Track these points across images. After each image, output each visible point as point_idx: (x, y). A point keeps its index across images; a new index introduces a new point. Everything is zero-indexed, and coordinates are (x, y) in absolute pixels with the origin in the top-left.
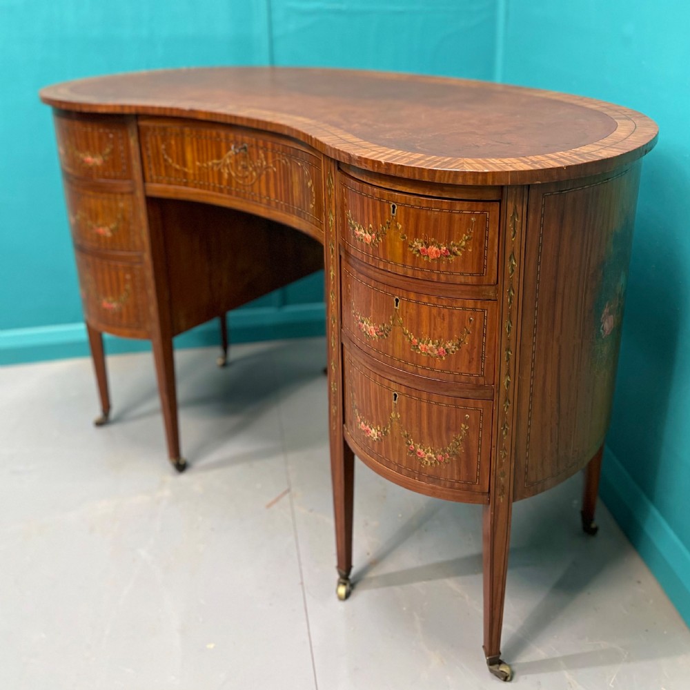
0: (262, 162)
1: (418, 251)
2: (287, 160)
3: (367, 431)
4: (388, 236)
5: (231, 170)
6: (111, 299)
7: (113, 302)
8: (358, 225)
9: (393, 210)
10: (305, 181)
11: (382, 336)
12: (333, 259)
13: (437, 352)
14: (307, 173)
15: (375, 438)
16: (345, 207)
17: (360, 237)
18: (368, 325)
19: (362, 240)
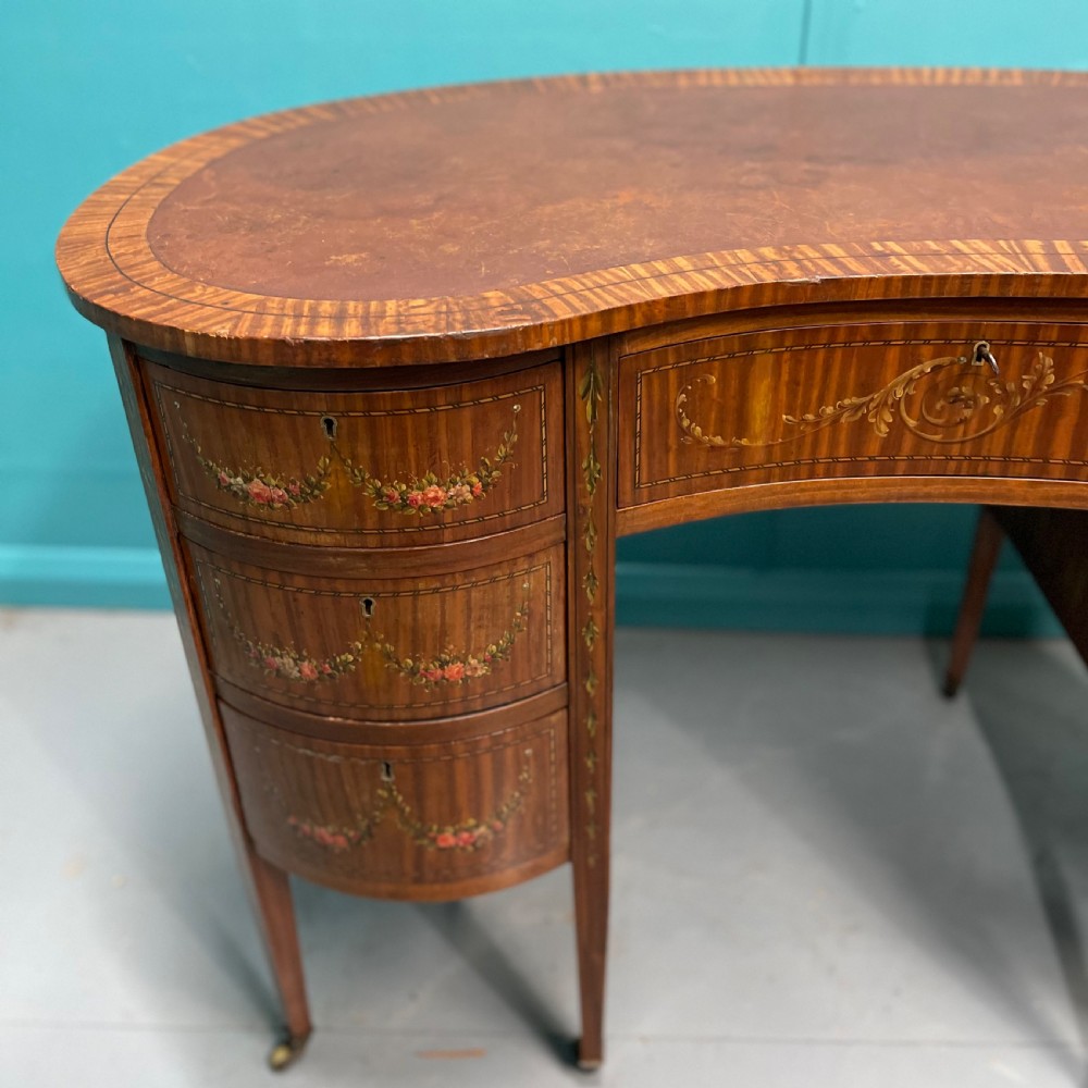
5: (904, 414)
6: (472, 822)
7: (477, 826)
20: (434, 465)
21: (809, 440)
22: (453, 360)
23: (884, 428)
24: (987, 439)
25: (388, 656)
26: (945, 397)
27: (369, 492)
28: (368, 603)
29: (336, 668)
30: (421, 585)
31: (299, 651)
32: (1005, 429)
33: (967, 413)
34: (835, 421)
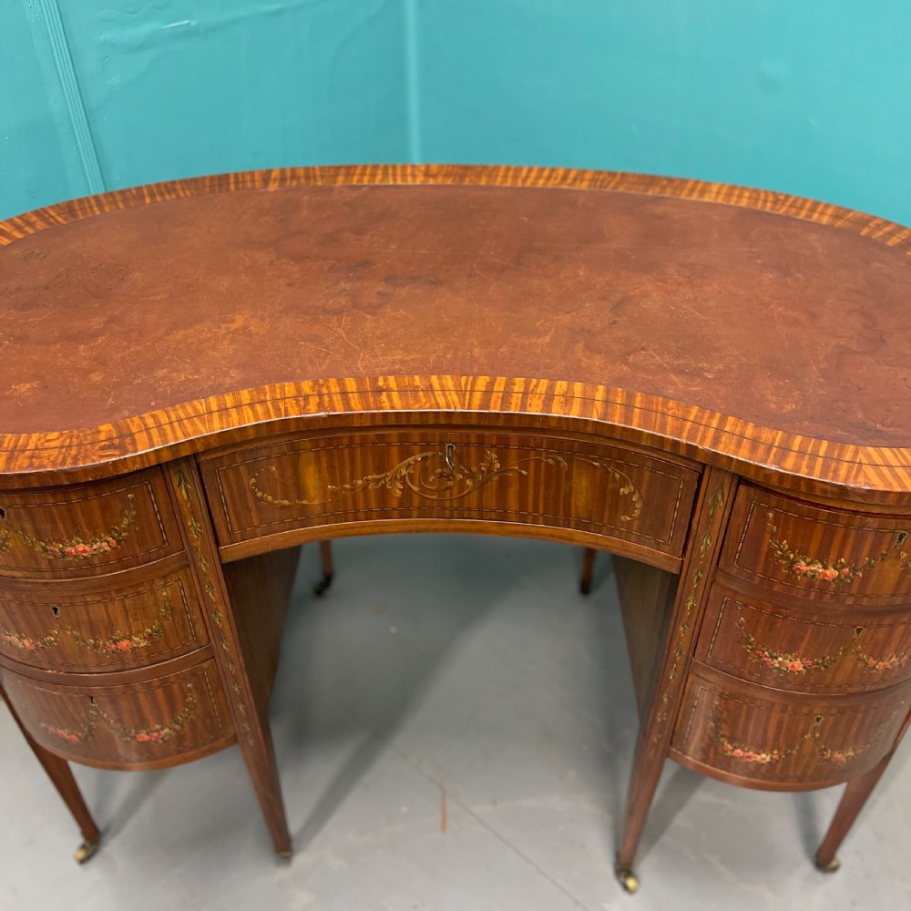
0: (492, 464)
2: (560, 459)
3: (749, 757)
4: (876, 569)
5: (410, 485)
6: (158, 727)
7: (162, 729)
8: (808, 560)
9: (900, 539)
10: (610, 486)
11: (816, 669)
12: (696, 589)
13: (898, 663)
14: (617, 476)
15: (764, 762)
16: (768, 536)
17: (810, 574)
18: (787, 661)
19: (814, 576)
20: (79, 533)
21: (350, 499)
22: (66, 483)
23: (399, 492)
24: (466, 498)
25: (77, 638)
26: (435, 474)
27: (38, 549)
28: (55, 610)
29: (44, 643)
30: (89, 599)
31: (19, 633)
32: (475, 494)
33: (450, 483)
34: (365, 488)
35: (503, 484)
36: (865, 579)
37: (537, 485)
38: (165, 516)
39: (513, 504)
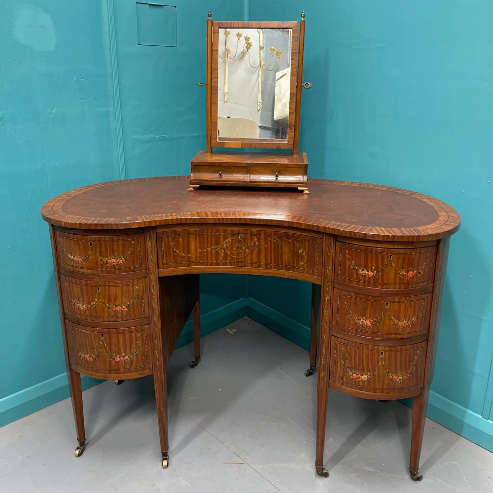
0: (255, 243)
1: (403, 275)
2: (278, 240)
3: (359, 378)
4: (385, 271)
5: (227, 251)
6: (124, 354)
7: (125, 356)
8: (362, 269)
9: (390, 257)
10: (296, 250)
11: (375, 324)
12: (328, 290)
13: (407, 324)
14: (298, 245)
15: (365, 380)
16: (347, 260)
17: (363, 275)
18: (364, 321)
19: (365, 276)
20: (113, 253)
21: (205, 256)
22: (115, 228)
23: (222, 254)
24: (246, 258)
25: (103, 303)
26: (235, 247)
27: (99, 260)
28: (98, 288)
29: (91, 306)
30: (111, 284)
31: (83, 302)
32: (250, 255)
34: (211, 252)
35: (259, 251)
36: (383, 276)
37: (271, 251)
38: (142, 254)
39: (263, 261)
